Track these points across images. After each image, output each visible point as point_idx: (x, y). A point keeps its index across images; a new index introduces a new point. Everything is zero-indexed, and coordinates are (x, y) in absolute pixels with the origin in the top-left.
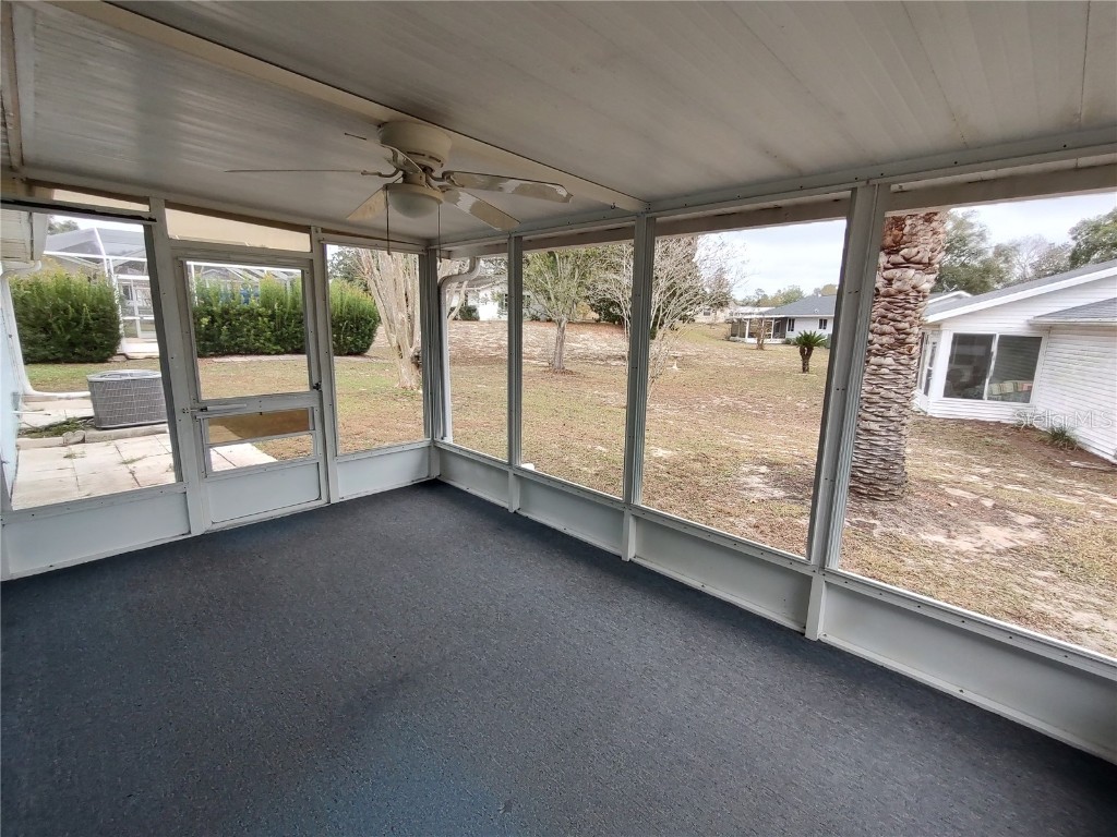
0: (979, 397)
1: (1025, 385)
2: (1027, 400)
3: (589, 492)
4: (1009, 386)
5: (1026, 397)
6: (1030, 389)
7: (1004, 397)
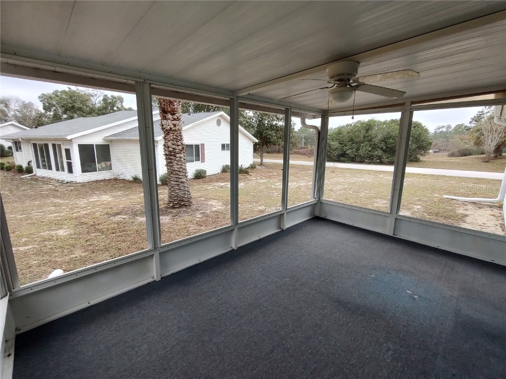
0: (95, 170)
1: (108, 163)
2: (111, 169)
3: (217, 231)
4: (103, 164)
5: (110, 168)
6: (111, 164)
7: (103, 169)
